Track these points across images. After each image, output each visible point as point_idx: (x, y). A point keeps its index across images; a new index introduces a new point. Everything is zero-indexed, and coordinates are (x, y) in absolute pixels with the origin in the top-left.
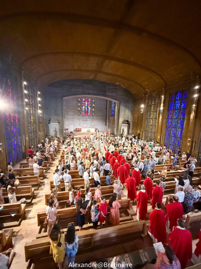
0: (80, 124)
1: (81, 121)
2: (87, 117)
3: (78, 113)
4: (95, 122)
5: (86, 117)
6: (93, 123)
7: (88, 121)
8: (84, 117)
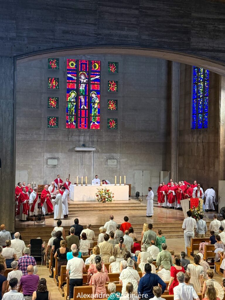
0: (55, 166)
1: (60, 155)
2: (88, 138)
3: (49, 119)
4: (117, 156)
5: (82, 138)
6: (110, 162)
7: (89, 152)
8: (75, 138)
